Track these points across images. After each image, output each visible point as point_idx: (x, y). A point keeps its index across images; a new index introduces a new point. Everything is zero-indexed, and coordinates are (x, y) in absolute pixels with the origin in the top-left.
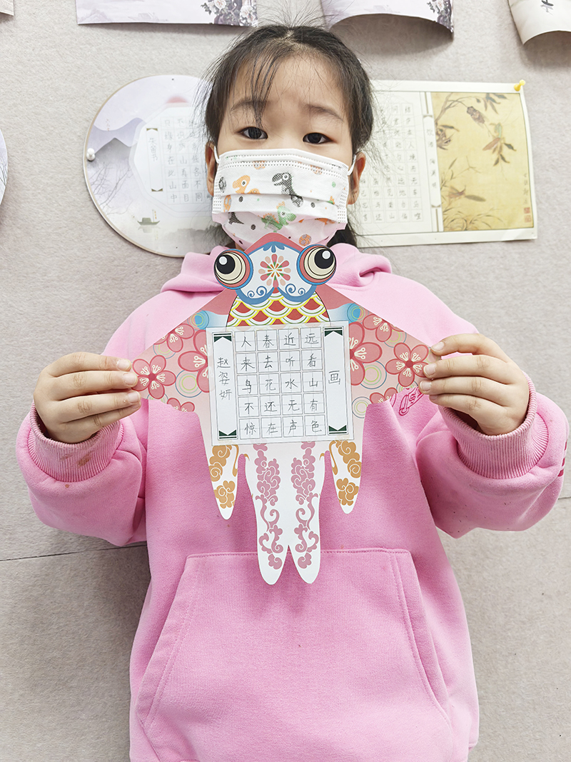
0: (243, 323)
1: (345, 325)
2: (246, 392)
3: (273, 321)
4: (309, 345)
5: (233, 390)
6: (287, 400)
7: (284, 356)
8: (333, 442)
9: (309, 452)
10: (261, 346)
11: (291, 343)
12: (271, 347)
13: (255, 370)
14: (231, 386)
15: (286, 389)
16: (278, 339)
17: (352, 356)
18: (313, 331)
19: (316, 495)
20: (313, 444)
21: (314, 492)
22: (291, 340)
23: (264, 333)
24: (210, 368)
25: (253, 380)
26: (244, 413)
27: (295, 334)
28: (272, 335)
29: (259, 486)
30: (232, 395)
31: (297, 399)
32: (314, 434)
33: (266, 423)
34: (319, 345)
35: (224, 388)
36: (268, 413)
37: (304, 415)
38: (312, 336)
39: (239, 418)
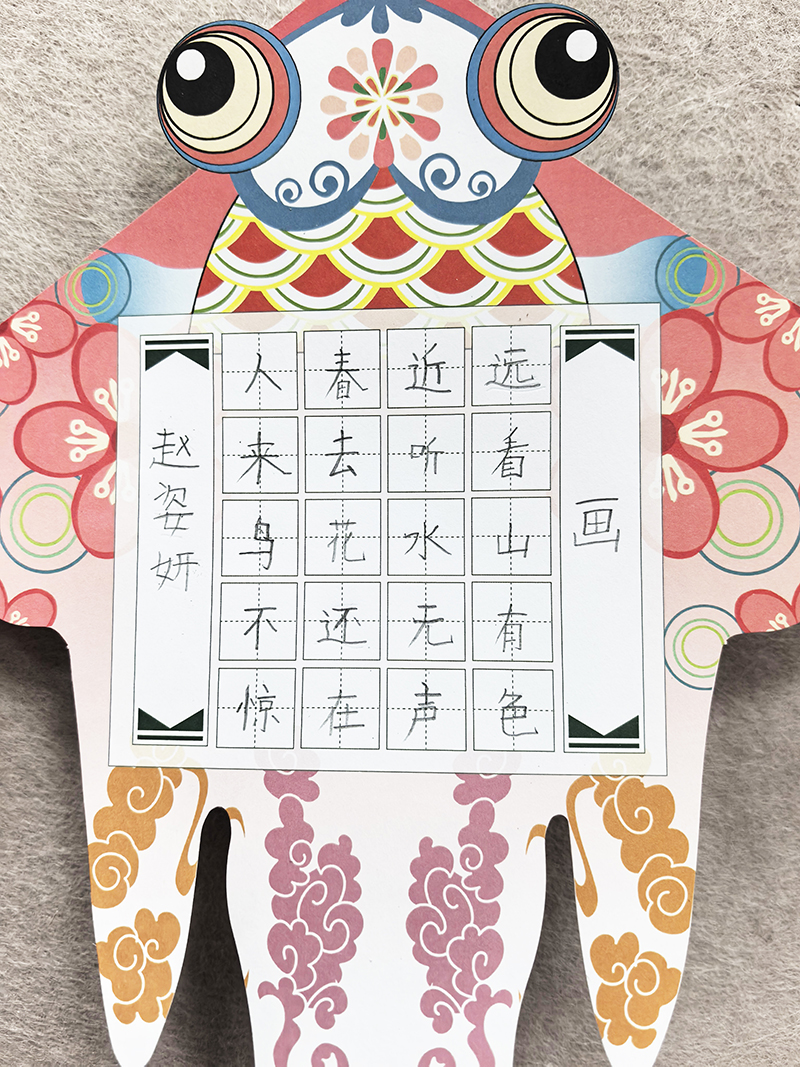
0: (255, 303)
1: (646, 321)
2: (252, 565)
3: (367, 296)
4: (501, 395)
5: (202, 555)
6: (406, 602)
7: (407, 433)
8: (583, 782)
9: (482, 817)
10: (320, 389)
11: (432, 383)
12: (357, 398)
13: (289, 483)
14: (196, 537)
15: (405, 560)
16: (383, 369)
17: (670, 442)
18: (520, 338)
19: (504, 997)
20: (500, 785)
21: (495, 983)
22: (432, 372)
23: (332, 343)
24: (122, 466)
25: (281, 519)
26: (238, 644)
27: (449, 349)
28: (362, 352)
29: (276, 939)
30: (200, 575)
31: (447, 601)
32: (507, 743)
33: (320, 687)
34: (540, 395)
35: (171, 545)
36: (332, 650)
37: (471, 667)
38: (516, 357)
39: (220, 664)
